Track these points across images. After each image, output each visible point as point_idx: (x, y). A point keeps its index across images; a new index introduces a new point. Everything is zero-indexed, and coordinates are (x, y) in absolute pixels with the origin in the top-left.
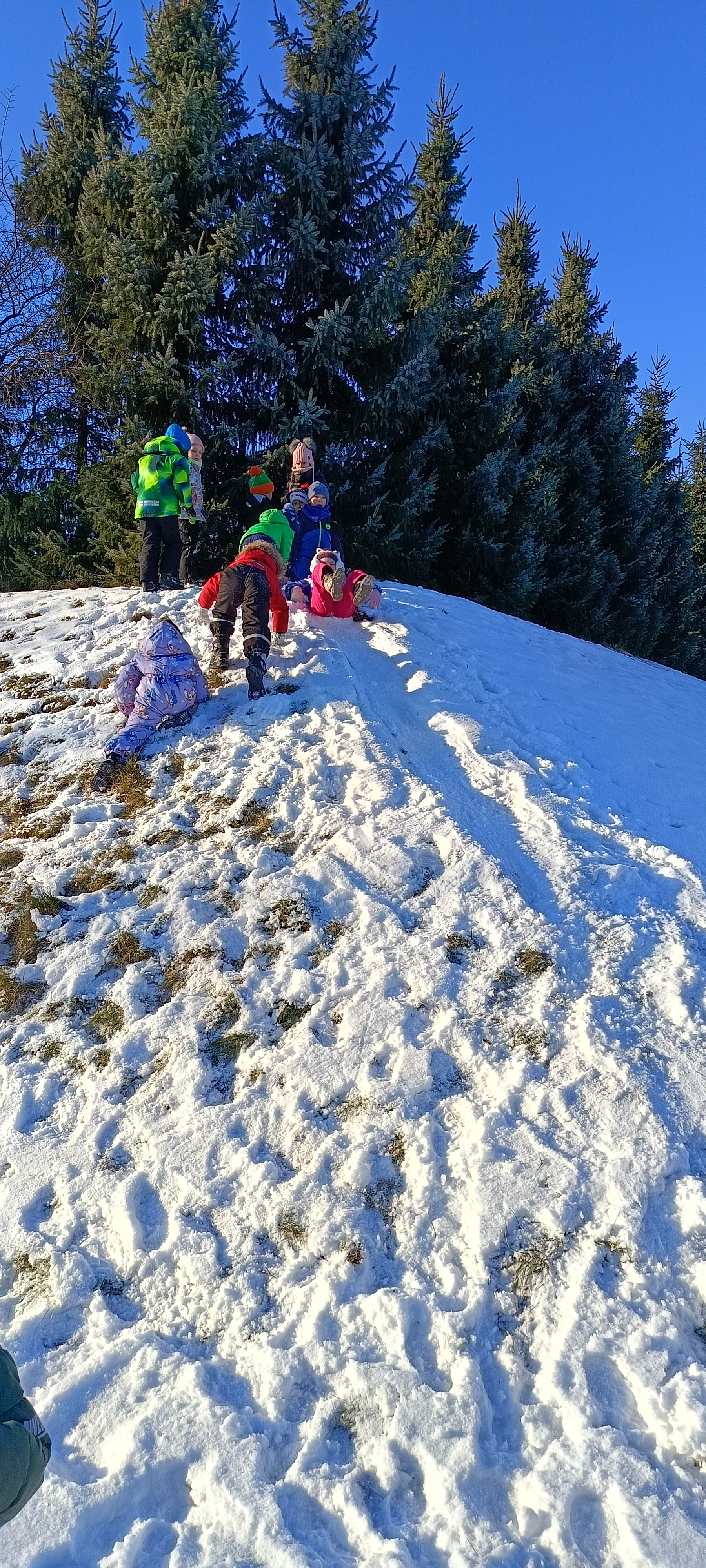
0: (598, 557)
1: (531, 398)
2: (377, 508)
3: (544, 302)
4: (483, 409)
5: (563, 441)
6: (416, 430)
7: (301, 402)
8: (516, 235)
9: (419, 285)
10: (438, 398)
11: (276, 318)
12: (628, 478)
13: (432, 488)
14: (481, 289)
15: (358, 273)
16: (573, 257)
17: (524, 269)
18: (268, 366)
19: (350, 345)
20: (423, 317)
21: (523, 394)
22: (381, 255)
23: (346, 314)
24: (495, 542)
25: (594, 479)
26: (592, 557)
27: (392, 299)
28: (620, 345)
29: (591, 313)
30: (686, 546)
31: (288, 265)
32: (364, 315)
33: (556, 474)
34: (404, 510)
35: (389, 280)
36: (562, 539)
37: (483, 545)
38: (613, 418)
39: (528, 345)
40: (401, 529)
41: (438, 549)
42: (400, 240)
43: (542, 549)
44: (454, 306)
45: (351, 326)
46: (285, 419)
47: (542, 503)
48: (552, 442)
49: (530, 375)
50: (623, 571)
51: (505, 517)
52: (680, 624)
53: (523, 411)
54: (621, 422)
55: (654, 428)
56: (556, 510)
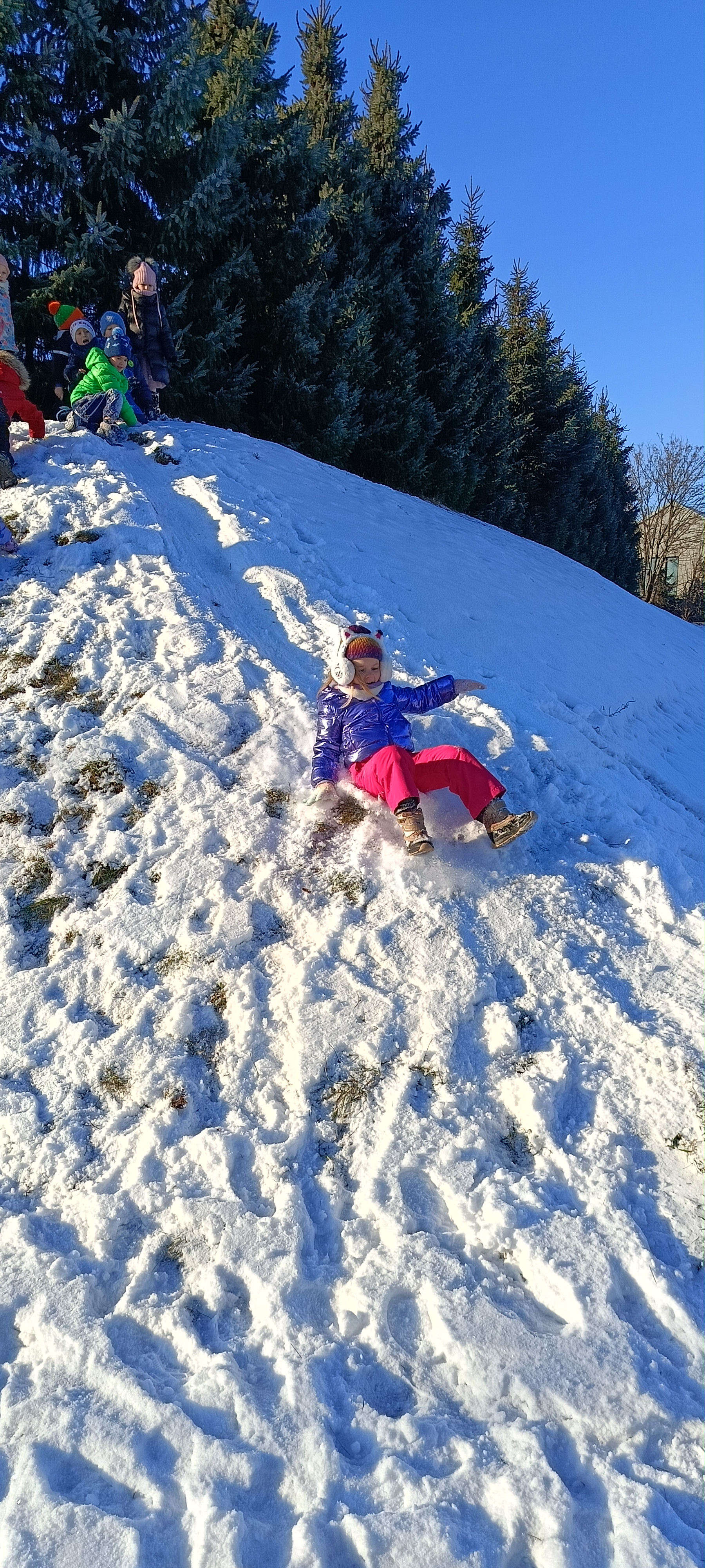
0: (413, 404)
1: (342, 225)
2: (180, 341)
3: (353, 118)
4: (290, 235)
5: (376, 276)
6: (219, 256)
7: (89, 217)
8: (321, 40)
9: (217, 89)
10: (242, 221)
11: (57, 119)
12: (443, 319)
13: (239, 321)
14: (285, 99)
15: (147, 70)
16: (382, 69)
17: (330, 79)
18: (50, 174)
19: (141, 154)
20: (221, 126)
21: (332, 220)
22: (172, 49)
23: (135, 117)
24: (308, 384)
25: (409, 319)
26: (408, 403)
27: (187, 103)
28: (432, 171)
29: (402, 134)
30: (502, 396)
31: (67, 53)
32: (156, 119)
33: (369, 311)
34: (208, 345)
35: (181, 81)
36: (377, 383)
37: (295, 387)
38: (427, 252)
39: (336, 166)
40: (207, 366)
41: (248, 390)
42: (193, 34)
44: (255, 117)
45: (142, 132)
46: (72, 236)
47: (355, 343)
48: (365, 275)
49: (340, 199)
50: (439, 419)
51: (317, 356)
52: (497, 477)
53: (334, 240)
54: (435, 258)
55: (469, 266)
56: (370, 351)
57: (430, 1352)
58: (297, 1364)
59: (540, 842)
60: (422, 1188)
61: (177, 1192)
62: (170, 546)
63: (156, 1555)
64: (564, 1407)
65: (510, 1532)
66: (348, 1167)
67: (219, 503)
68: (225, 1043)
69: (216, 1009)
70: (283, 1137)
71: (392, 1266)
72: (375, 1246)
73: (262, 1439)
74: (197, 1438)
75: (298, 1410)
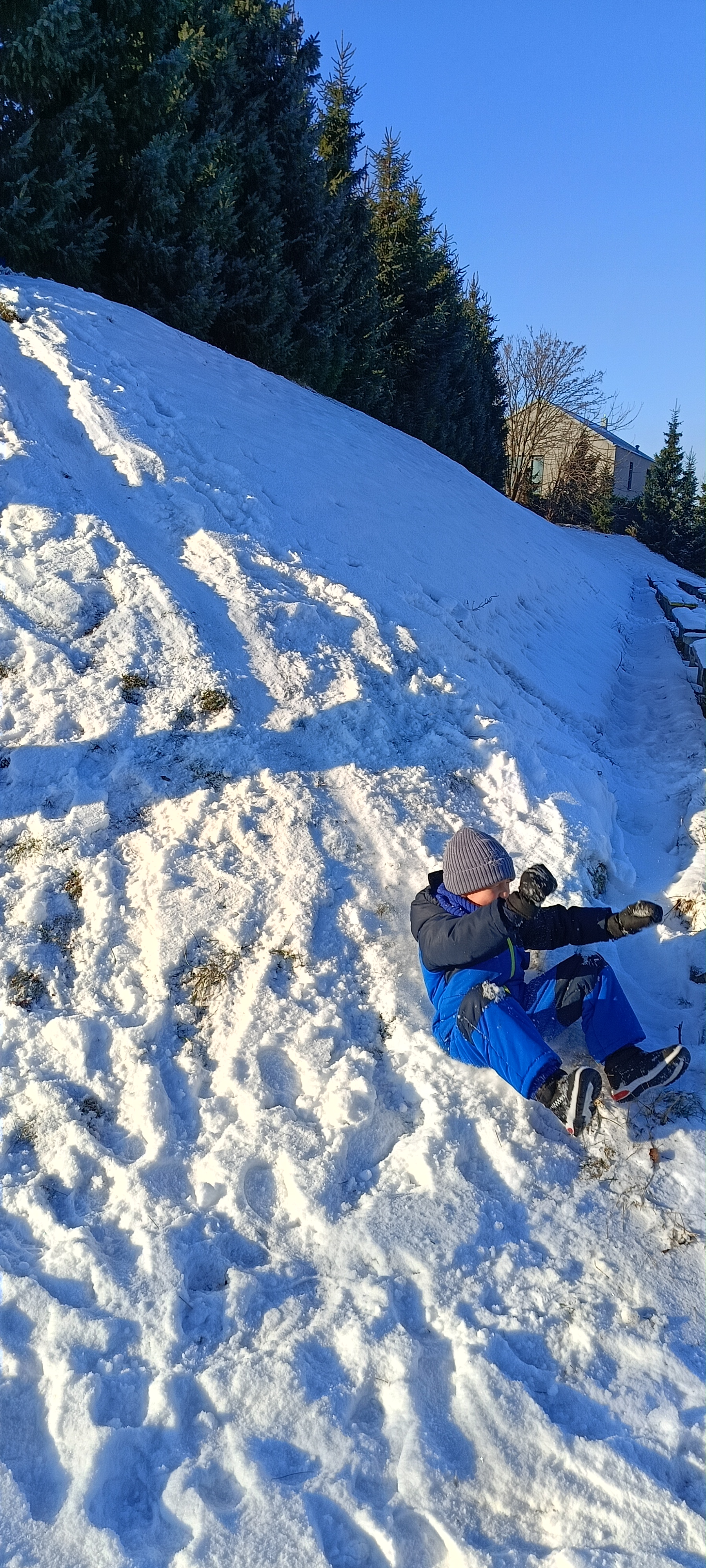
0: (279, 275)
1: (203, 73)
2: (24, 187)
4: (147, 77)
5: (239, 131)
6: (67, 93)
10: (93, 57)
12: (310, 185)
13: (90, 169)
21: (192, 66)
24: (166, 245)
25: (275, 182)
26: (273, 274)
28: (301, 21)
30: (371, 274)
33: (233, 170)
34: (56, 193)
36: (241, 249)
37: (151, 247)
38: (294, 110)
39: (197, 5)
40: (55, 217)
41: (100, 247)
43: (219, 258)
47: (217, 204)
48: (227, 130)
49: (201, 43)
50: (306, 294)
51: (176, 215)
52: (365, 361)
53: (195, 88)
54: (303, 118)
55: (339, 130)
56: (234, 214)
57: (286, 1217)
58: (154, 1235)
59: (402, 733)
60: (280, 1065)
61: (31, 1075)
62: (16, 411)
63: (12, 1418)
64: (412, 1262)
65: (359, 1377)
66: (207, 1048)
67: (70, 368)
68: (80, 930)
69: (71, 897)
70: (141, 1021)
71: (249, 1140)
72: (233, 1121)
73: (119, 1306)
74: (53, 1308)
75: (155, 1277)
